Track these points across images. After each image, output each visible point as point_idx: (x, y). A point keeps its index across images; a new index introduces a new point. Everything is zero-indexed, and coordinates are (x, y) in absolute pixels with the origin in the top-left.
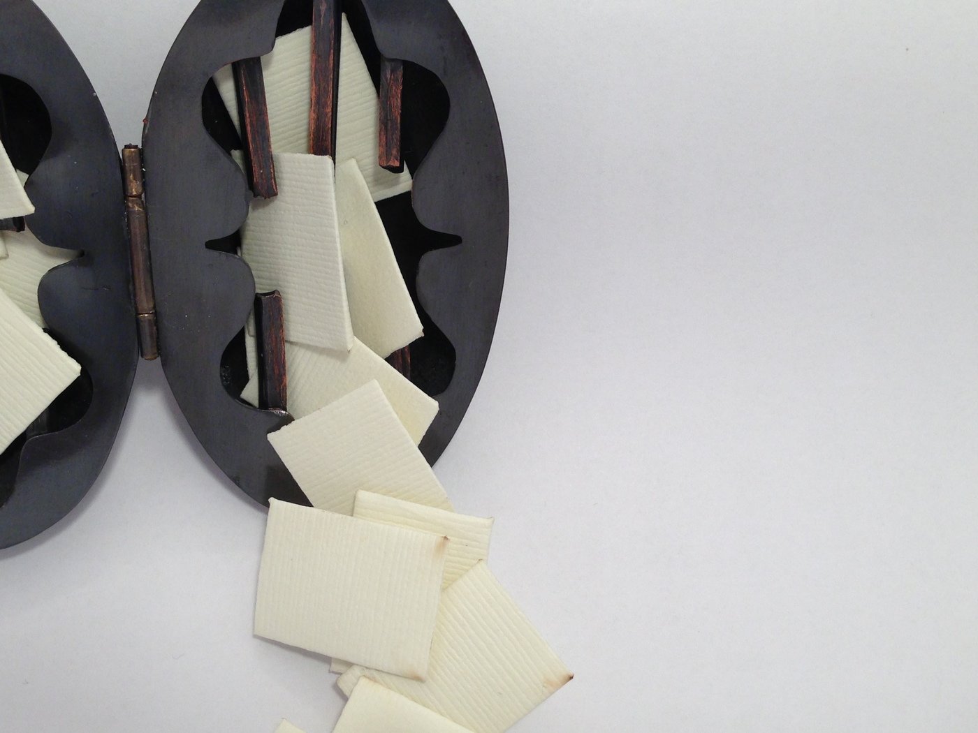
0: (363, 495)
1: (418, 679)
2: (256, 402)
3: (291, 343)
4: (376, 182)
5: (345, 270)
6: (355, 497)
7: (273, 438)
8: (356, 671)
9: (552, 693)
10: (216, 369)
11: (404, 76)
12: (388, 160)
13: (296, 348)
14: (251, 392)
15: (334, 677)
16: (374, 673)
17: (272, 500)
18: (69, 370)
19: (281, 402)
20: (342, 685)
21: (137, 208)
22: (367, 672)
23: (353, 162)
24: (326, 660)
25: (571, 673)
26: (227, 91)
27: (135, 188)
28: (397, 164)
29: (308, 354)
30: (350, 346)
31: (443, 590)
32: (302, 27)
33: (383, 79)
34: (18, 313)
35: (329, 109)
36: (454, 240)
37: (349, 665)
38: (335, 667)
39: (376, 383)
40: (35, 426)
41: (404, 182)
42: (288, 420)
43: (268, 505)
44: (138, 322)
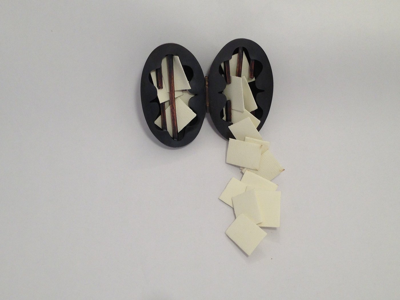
0: (246, 138)
1: (257, 170)
2: (225, 120)
3: (232, 109)
4: (248, 79)
5: (244, 96)
6: (245, 138)
7: (229, 127)
8: (245, 169)
9: (281, 173)
10: (219, 114)
11: (254, 62)
12: (251, 76)
13: (233, 110)
14: (224, 118)
15: (241, 171)
16: (249, 169)
17: (230, 138)
18: (194, 115)
19: (230, 120)
20: (243, 172)
21: (207, 87)
22: (247, 169)
23: (244, 76)
24: (239, 167)
25: (285, 169)
26: (222, 65)
27: (207, 83)
28: (253, 77)
29: (236, 111)
30: (244, 111)
31: (261, 154)
32: (236, 53)
33: (251, 63)
34: (186, 105)
35: (241, 68)
36: (263, 91)
37: (244, 168)
38: (241, 169)
39: (249, 117)
40: (188, 125)
41: (254, 79)
42: (232, 124)
43: (229, 140)
44: (206, 107)
